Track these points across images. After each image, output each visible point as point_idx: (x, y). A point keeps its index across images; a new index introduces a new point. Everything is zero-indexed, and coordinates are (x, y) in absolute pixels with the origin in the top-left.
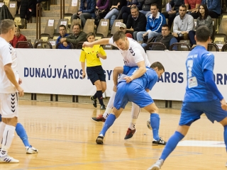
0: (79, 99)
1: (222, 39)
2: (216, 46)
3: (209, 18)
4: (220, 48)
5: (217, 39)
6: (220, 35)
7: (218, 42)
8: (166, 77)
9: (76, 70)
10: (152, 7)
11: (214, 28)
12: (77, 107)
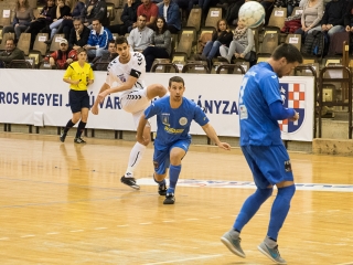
0: (12, 128)
1: (181, 59)
2: (175, 67)
3: (167, 33)
4: (180, 69)
5: (176, 58)
6: (180, 54)
7: (177, 62)
8: (116, 103)
9: (9, 93)
10: (94, 22)
11: (173, 45)
12: (9, 137)
